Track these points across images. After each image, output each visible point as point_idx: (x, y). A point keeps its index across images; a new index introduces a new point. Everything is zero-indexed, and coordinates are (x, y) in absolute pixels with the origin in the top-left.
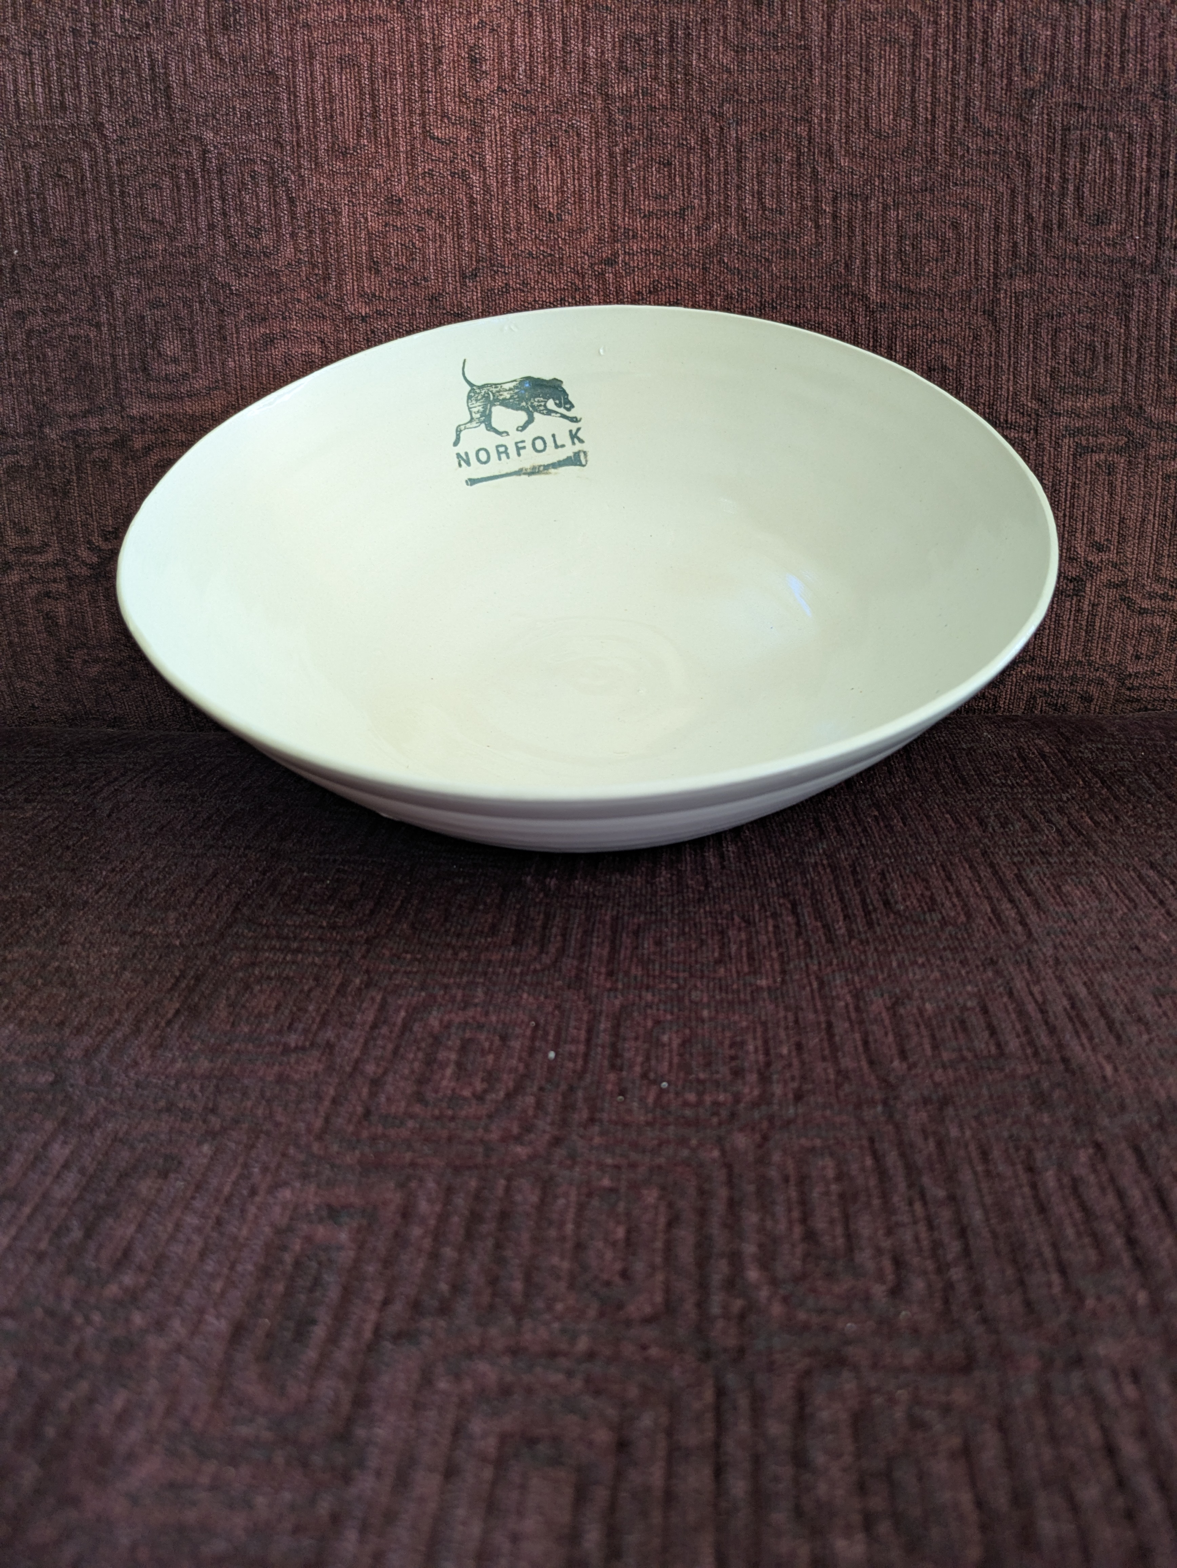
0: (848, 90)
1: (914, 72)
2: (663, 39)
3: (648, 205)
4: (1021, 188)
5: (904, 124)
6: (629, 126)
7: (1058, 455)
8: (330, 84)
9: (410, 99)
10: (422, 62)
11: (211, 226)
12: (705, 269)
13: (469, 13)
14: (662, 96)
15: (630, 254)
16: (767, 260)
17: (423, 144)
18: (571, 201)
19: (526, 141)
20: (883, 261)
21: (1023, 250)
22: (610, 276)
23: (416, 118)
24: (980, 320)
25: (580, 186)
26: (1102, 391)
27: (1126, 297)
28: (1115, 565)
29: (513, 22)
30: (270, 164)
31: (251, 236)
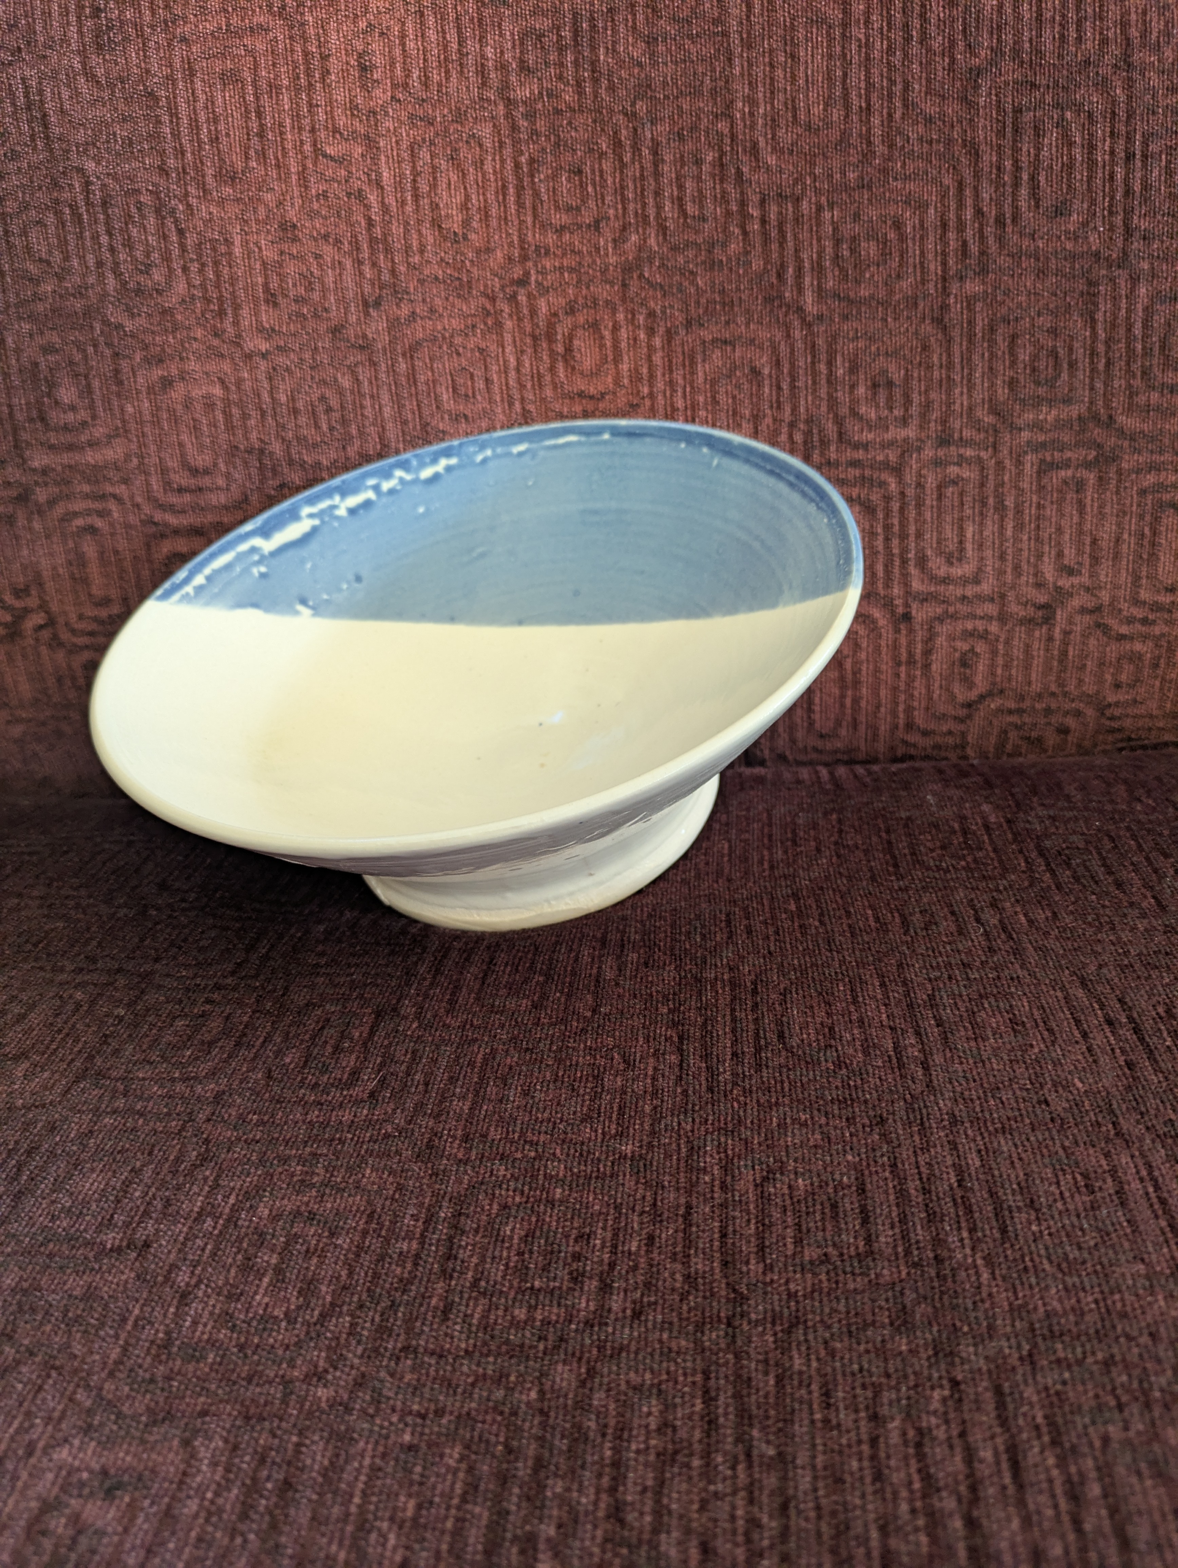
0: (772, 79)
1: (844, 55)
2: (566, 33)
3: (560, 218)
4: (969, 179)
5: (836, 114)
6: (534, 133)
7: (1020, 474)
8: (213, 103)
9: (298, 115)
10: (309, 74)
11: (100, 264)
12: (624, 285)
13: (356, 16)
14: (569, 96)
15: (543, 272)
16: (691, 272)
17: (315, 164)
18: (477, 218)
19: (424, 154)
20: (819, 269)
21: (974, 249)
22: (522, 298)
23: (306, 136)
24: (928, 328)
25: (486, 201)
26: (1067, 401)
27: (1091, 297)
28: (1088, 589)
29: (403, 24)
30: (156, 194)
31: (141, 272)
